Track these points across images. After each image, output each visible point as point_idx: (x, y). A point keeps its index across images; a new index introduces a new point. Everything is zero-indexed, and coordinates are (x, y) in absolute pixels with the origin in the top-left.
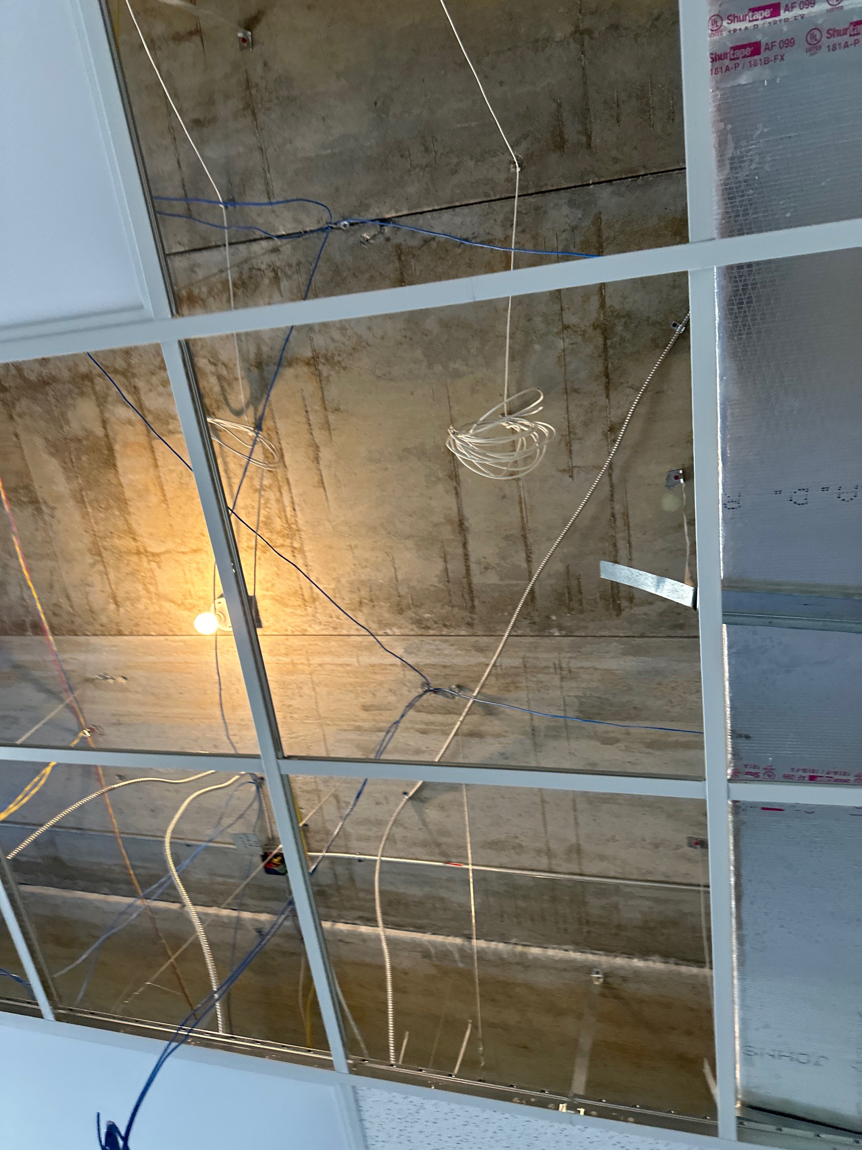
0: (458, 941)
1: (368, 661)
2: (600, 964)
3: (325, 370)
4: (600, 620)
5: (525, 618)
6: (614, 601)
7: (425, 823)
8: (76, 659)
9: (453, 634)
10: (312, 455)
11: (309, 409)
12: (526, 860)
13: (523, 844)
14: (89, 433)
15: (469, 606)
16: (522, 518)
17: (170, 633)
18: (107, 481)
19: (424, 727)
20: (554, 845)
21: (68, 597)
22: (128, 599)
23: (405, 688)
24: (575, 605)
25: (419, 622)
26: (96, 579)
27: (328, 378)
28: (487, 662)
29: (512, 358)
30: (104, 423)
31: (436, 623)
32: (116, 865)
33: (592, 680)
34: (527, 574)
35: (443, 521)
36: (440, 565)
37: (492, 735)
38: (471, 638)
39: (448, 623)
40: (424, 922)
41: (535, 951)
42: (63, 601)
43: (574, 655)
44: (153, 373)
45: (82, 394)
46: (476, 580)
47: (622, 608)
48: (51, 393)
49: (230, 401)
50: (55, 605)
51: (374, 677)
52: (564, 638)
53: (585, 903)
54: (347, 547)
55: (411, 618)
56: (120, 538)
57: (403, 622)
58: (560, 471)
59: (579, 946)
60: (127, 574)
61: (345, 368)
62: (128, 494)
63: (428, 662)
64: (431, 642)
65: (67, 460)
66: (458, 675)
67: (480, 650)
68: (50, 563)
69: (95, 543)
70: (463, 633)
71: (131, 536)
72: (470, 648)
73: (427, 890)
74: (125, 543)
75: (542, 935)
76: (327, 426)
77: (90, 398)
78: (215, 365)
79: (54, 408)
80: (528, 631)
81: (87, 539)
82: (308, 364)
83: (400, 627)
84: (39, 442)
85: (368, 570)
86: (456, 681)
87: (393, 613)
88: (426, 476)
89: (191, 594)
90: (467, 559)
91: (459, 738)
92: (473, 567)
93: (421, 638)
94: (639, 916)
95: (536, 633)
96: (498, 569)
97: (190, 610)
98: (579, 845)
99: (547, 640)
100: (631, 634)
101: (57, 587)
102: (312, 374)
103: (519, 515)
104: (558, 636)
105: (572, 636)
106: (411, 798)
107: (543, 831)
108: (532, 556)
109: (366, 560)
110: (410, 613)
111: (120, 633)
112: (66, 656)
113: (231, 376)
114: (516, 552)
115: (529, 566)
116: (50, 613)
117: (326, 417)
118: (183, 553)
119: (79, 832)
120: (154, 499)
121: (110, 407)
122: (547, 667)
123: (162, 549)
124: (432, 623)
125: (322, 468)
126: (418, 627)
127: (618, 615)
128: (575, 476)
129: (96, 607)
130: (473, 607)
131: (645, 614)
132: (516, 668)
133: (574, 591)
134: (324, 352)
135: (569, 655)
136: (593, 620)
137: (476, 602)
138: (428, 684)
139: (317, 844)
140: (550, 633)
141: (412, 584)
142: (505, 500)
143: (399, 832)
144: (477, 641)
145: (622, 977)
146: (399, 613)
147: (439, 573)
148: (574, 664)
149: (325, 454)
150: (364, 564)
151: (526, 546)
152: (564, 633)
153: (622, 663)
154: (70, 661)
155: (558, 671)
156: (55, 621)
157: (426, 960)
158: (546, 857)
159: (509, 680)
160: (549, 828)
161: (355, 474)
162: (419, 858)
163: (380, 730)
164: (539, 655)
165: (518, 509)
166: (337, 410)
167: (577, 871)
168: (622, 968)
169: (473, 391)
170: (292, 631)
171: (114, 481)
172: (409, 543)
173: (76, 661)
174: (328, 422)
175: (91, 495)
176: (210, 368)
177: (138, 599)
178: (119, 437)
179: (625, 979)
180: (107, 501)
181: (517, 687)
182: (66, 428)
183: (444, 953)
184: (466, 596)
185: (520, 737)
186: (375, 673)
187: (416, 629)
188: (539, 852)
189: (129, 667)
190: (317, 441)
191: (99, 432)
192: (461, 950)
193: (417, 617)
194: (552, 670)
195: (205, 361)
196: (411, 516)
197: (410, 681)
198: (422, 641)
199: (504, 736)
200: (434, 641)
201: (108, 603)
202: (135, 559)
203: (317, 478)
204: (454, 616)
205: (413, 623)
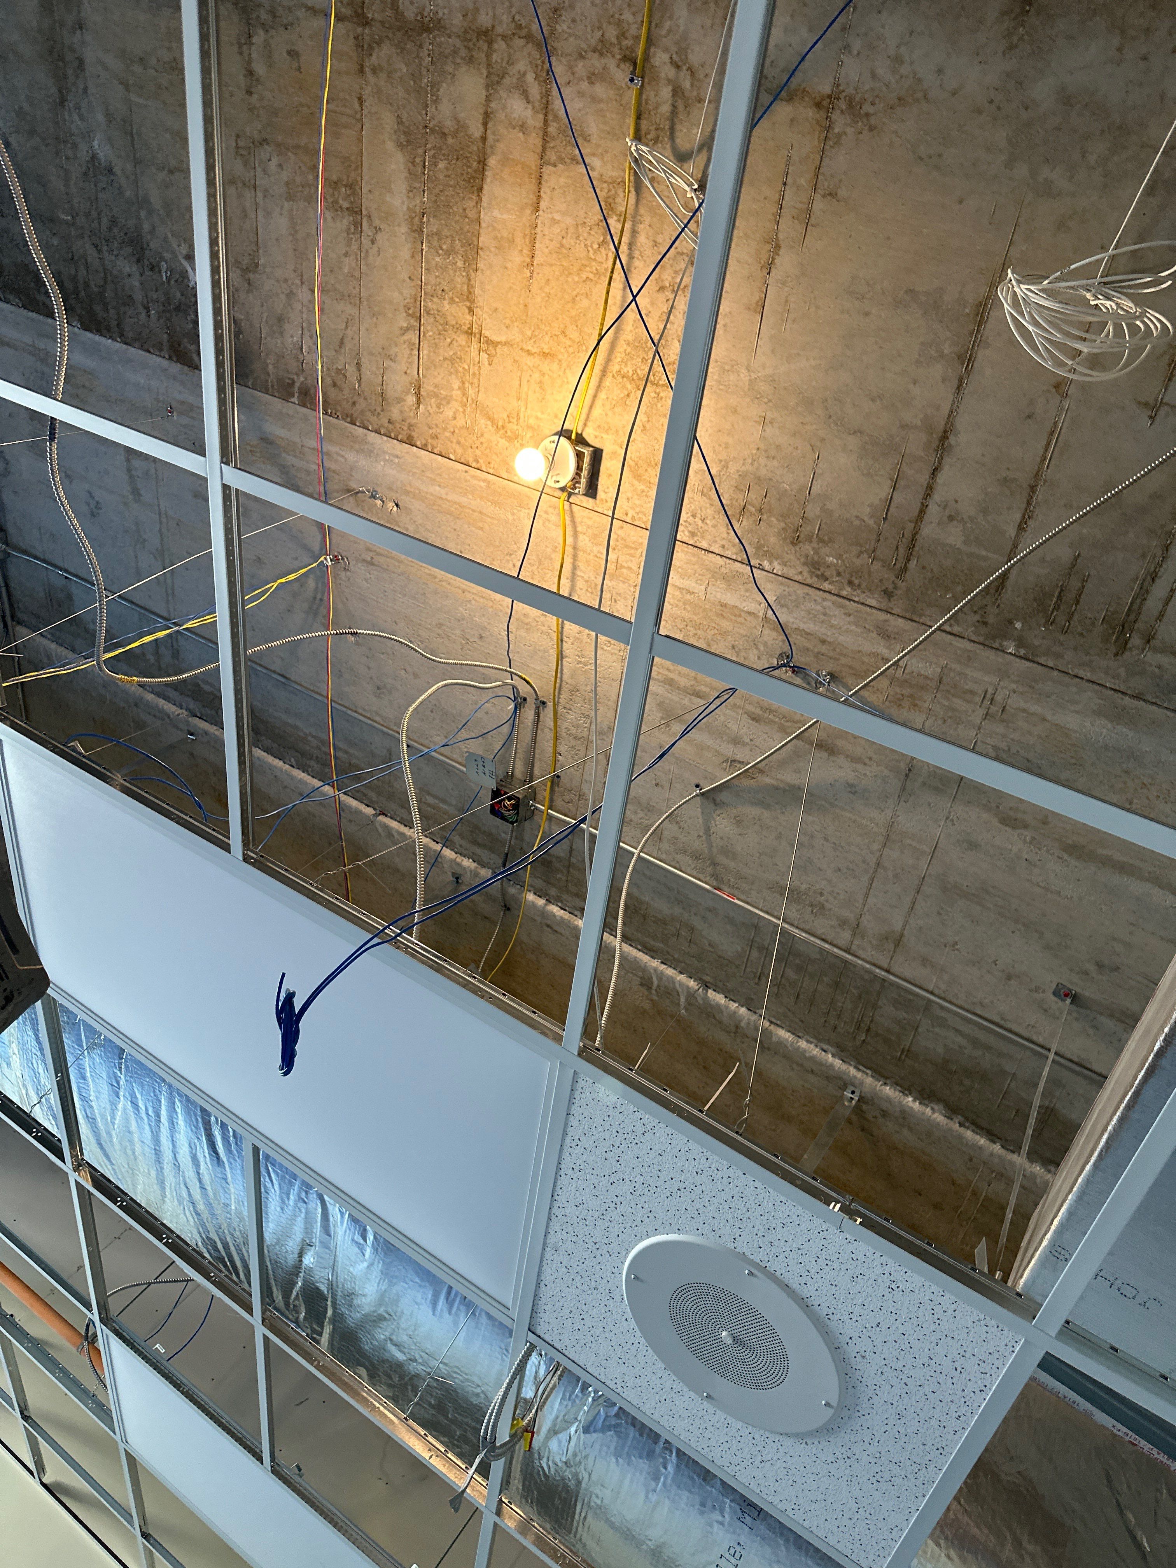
0: (692, 983)
1: (719, 596)
2: (862, 1083)
3: (840, 121)
4: (1087, 654)
5: (975, 612)
6: (1122, 632)
7: (707, 830)
8: (343, 456)
9: (856, 599)
10: (764, 256)
11: (789, 180)
12: (821, 925)
13: (827, 905)
14: (461, 126)
15: (898, 566)
16: (1044, 459)
17: (474, 464)
18: (461, 211)
19: (758, 711)
20: (867, 921)
21: (359, 366)
22: (436, 396)
23: (755, 651)
24: (1061, 618)
25: (815, 566)
26: (403, 352)
27: (839, 136)
28: (886, 656)
29: (1151, 190)
30: (487, 116)
31: (839, 574)
32: (314, 737)
33: (1029, 733)
34: (1010, 546)
35: (919, 423)
36: (885, 490)
37: (847, 756)
38: (879, 613)
39: (856, 582)
40: (659, 945)
41: (783, 1034)
42: (351, 369)
43: (1021, 689)
44: (582, 57)
45: (471, 60)
46: (928, 530)
47: (1129, 645)
48: (427, 46)
49: (678, 134)
50: (338, 371)
51: (718, 620)
52: (1018, 660)
53: (875, 1007)
54: (758, 419)
55: (807, 556)
56: (452, 301)
57: (792, 557)
58: (1139, 403)
59: (842, 1052)
60: (445, 359)
61: (871, 129)
62: (484, 239)
63: (802, 626)
64: (819, 600)
65: (418, 160)
66: (838, 660)
67: (885, 635)
68: (350, 310)
69: (417, 300)
70: (873, 603)
71: (468, 304)
72: (872, 629)
73: (677, 910)
74: (457, 313)
75: (802, 1021)
76: (806, 218)
77: (479, 69)
78: (678, 67)
79: (424, 72)
80: (970, 632)
81: (408, 291)
82: (818, 105)
83: (784, 564)
84: (388, 120)
85: (775, 463)
86: (831, 666)
87: (785, 539)
88: (922, 344)
89: (518, 419)
90: (929, 495)
91: (799, 743)
92: (933, 510)
93: (807, 589)
94: (940, 1050)
95: (981, 639)
96: (969, 525)
97: (510, 439)
98: (902, 935)
99: (991, 654)
100: (1122, 688)
101: (348, 345)
102: (818, 122)
103: (1041, 452)
104: (1010, 653)
105: (1033, 662)
106: (702, 794)
107: (861, 901)
108: (1030, 523)
109: (778, 447)
110: (808, 548)
111: (410, 442)
112: (333, 449)
113: (695, 93)
114: (1009, 509)
115: (1017, 535)
116: (329, 380)
117: (811, 201)
118: (529, 352)
119: (283, 680)
120: (517, 258)
121: (503, 94)
122: (972, 692)
123: (503, 339)
124: (834, 573)
125: (771, 281)
126: (810, 572)
127: (1116, 655)
128: (1158, 418)
129: (390, 393)
130: (904, 569)
131: (1159, 667)
132: (926, 677)
133: (1070, 596)
134: (851, 91)
135: (1014, 686)
136: (1075, 649)
137: (913, 564)
138: (790, 657)
139: (563, 803)
140: (1001, 645)
141: (830, 506)
142: (1030, 421)
143: (671, 830)
144: (885, 621)
145: (883, 1111)
146: (792, 543)
147: (877, 502)
148: (1015, 702)
149: (786, 262)
150: (772, 453)
151: (1029, 503)
152: (1022, 652)
153: (1088, 724)
154: (335, 456)
155: (987, 703)
156: (333, 394)
157: (644, 990)
158: (850, 932)
159: (907, 691)
160: (871, 900)
161: (818, 307)
162: (683, 869)
163: (698, 695)
164: (968, 671)
165: (1044, 443)
166: (832, 194)
167: (886, 966)
168: (888, 1100)
169: (1061, 225)
170: (633, 518)
171: (472, 214)
172: (853, 442)
173: (342, 460)
174: (809, 212)
175: (432, 225)
176: (668, 71)
177: (448, 400)
178: (501, 146)
179: (885, 1114)
180: (453, 241)
181: (915, 705)
182: (431, 109)
183: (669, 991)
184: (902, 550)
185: (886, 772)
186: (722, 615)
187: (805, 574)
188: (843, 923)
189: (407, 493)
190: (781, 236)
191: (476, 130)
192: (691, 995)
193: (816, 558)
194: (978, 699)
195: (665, 57)
196: (873, 400)
197: (765, 644)
198: (808, 594)
199: (865, 764)
200: (824, 600)
201: (408, 392)
202: (462, 339)
203: (757, 296)
204: (870, 573)
205: (805, 564)
